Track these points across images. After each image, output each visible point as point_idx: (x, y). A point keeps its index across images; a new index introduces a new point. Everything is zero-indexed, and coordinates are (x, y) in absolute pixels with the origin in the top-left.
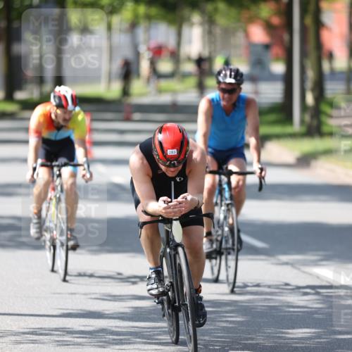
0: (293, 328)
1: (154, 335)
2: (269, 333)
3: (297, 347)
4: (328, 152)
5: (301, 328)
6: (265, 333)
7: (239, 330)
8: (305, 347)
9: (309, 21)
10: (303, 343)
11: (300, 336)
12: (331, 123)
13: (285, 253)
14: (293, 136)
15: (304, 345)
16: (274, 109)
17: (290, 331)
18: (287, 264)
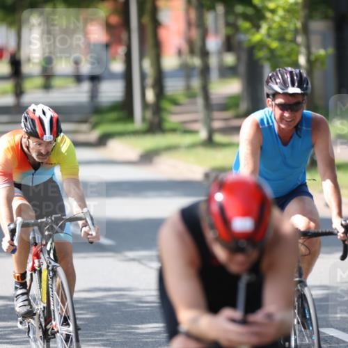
0: (142, 323)
1: (5, 335)
2: (119, 329)
3: (147, 342)
4: (170, 149)
5: (150, 322)
6: (114, 329)
7: (89, 327)
8: (155, 341)
9: (146, 19)
10: (152, 338)
11: (149, 330)
12: (173, 119)
13: (131, 249)
14: (135, 133)
15: (154, 340)
16: (115, 107)
17: (139, 326)
18: (133, 260)
